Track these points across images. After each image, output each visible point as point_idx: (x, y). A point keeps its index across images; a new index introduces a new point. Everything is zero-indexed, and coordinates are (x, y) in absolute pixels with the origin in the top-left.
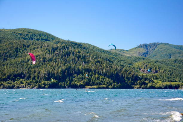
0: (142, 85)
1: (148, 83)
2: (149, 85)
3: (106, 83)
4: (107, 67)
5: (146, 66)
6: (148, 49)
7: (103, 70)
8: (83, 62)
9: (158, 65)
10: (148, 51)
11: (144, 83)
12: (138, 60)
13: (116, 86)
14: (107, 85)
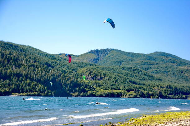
0: (81, 93)
1: (88, 90)
2: (89, 92)
3: (38, 90)
4: (42, 72)
5: (91, 72)
6: (99, 55)
7: (36, 75)
8: (14, 66)
9: (104, 71)
10: (99, 57)
11: (84, 91)
13: (49, 94)
14: (39, 92)
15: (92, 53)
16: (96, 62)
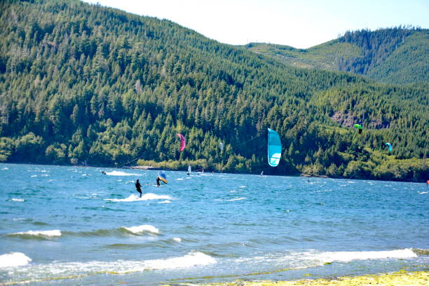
0: (328, 166)
1: (350, 159)
2: (351, 167)
3: (206, 154)
4: (216, 103)
5: (354, 103)
6: (373, 47)
7: (200, 111)
8: (138, 82)
9: (394, 100)
10: (371, 56)
11: (338, 160)
12: (331, 84)
13: (240, 165)
14: (211, 159)
15: (349, 41)
16: (362, 71)
